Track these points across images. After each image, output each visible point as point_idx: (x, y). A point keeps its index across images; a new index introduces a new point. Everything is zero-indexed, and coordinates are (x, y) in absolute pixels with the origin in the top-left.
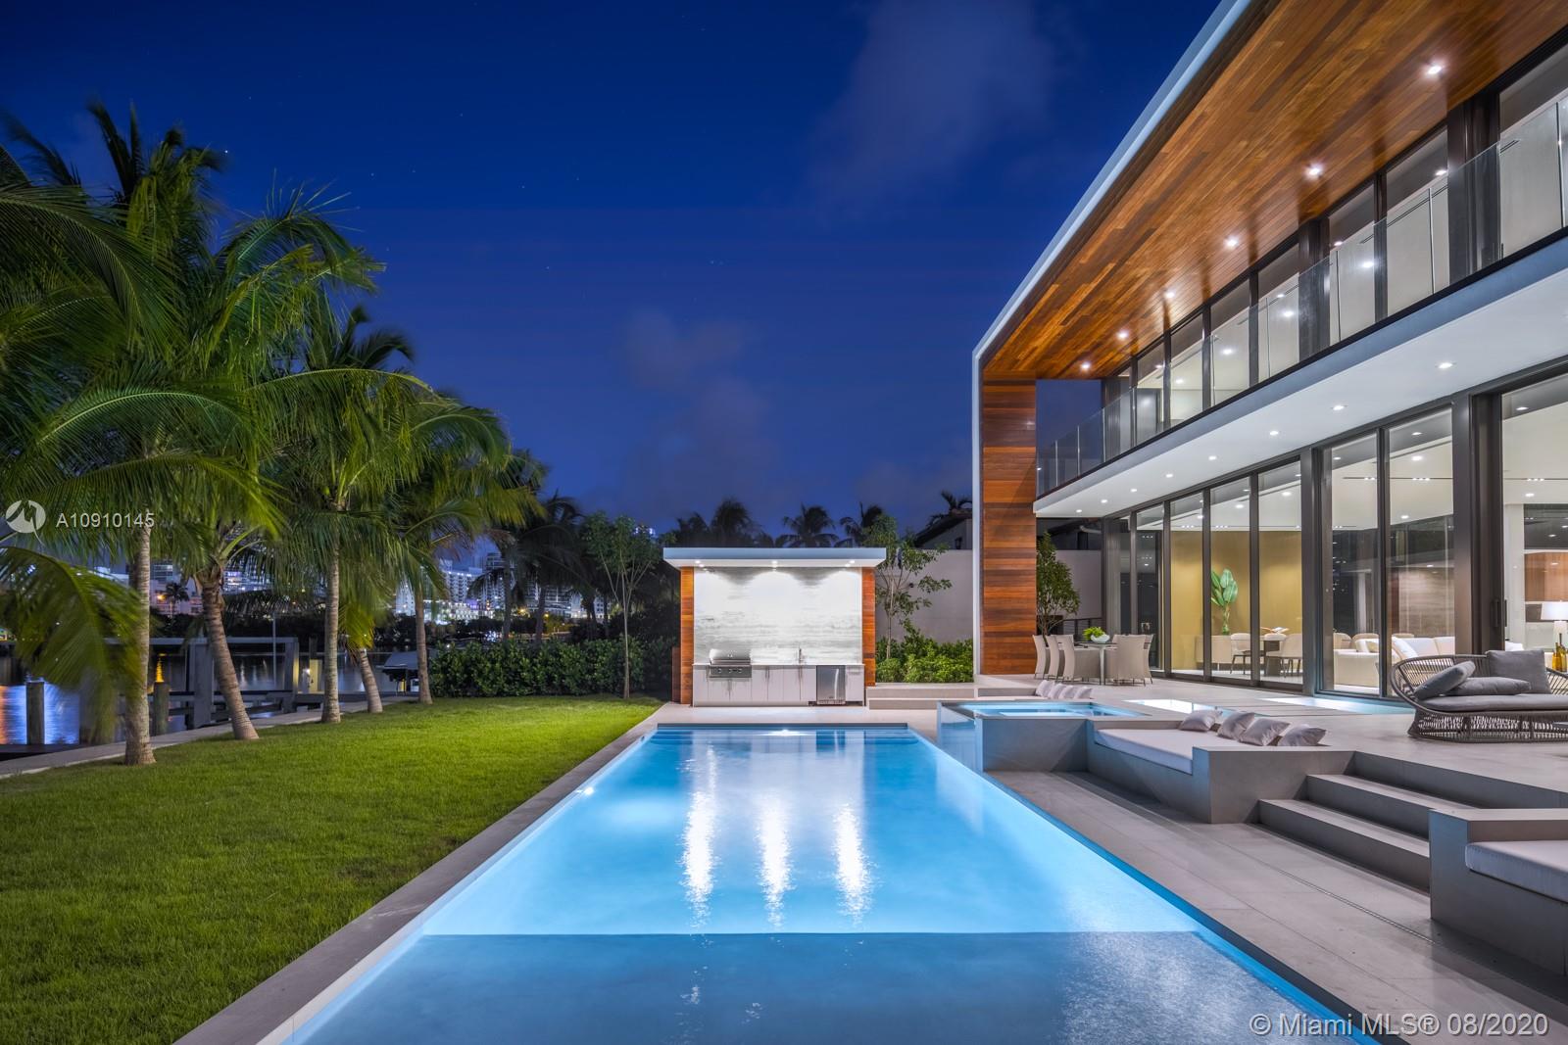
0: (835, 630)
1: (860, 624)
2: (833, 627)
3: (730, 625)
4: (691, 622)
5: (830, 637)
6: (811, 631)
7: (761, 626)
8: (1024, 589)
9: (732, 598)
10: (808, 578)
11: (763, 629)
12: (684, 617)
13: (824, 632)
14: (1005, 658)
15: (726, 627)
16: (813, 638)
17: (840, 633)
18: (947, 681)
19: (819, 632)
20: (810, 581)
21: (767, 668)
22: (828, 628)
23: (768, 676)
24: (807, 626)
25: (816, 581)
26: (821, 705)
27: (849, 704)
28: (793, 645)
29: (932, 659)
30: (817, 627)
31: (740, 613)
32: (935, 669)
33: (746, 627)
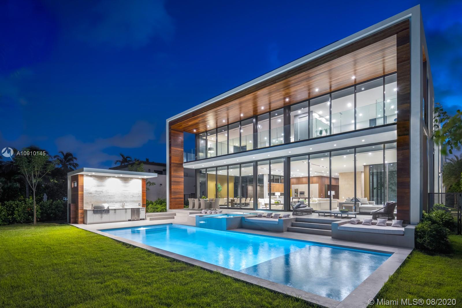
0: (134, 197)
1: (141, 195)
2: (133, 196)
3: (98, 195)
4: (83, 194)
5: (132, 199)
6: (126, 198)
7: (109, 196)
8: (181, 186)
9: (98, 186)
10: (125, 180)
11: (110, 197)
12: (80, 193)
13: (130, 198)
14: (177, 205)
15: (97, 196)
16: (127, 200)
17: (135, 198)
18: (161, 211)
19: (128, 198)
20: (126, 182)
21: (115, 210)
22: (132, 197)
23: (115, 212)
24: (125, 196)
25: (128, 182)
26: (132, 221)
27: (141, 219)
28: (121, 202)
29: (156, 205)
30: (128, 196)
31: (102, 191)
32: (157, 209)
33: (104, 196)
